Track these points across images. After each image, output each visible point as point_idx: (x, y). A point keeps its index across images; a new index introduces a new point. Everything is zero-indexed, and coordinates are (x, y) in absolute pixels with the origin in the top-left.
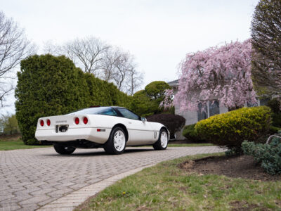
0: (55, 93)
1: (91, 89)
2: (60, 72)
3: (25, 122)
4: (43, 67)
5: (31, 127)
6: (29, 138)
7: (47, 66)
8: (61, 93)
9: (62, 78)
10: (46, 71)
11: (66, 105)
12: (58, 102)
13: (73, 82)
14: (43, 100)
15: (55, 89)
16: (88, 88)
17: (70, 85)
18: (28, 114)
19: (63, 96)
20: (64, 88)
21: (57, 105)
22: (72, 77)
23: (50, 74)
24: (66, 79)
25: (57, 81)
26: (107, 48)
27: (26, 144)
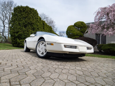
0: (29, 23)
1: (44, 26)
2: (32, 14)
3: (14, 36)
4: (24, 11)
5: (16, 38)
6: (15, 44)
7: (26, 11)
8: (31, 24)
9: (33, 17)
10: (25, 13)
11: (33, 30)
12: (30, 28)
13: (37, 21)
14: (23, 26)
15: (29, 21)
16: (43, 26)
17: (36, 21)
18: (15, 32)
19: (32, 25)
20: (33, 22)
21: (29, 29)
22: (37, 18)
23: (27, 14)
24: (34, 18)
25: (30, 18)
26: (47, 18)
27: (13, 46)
